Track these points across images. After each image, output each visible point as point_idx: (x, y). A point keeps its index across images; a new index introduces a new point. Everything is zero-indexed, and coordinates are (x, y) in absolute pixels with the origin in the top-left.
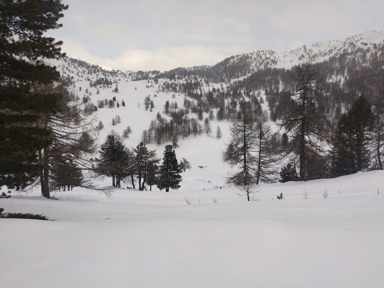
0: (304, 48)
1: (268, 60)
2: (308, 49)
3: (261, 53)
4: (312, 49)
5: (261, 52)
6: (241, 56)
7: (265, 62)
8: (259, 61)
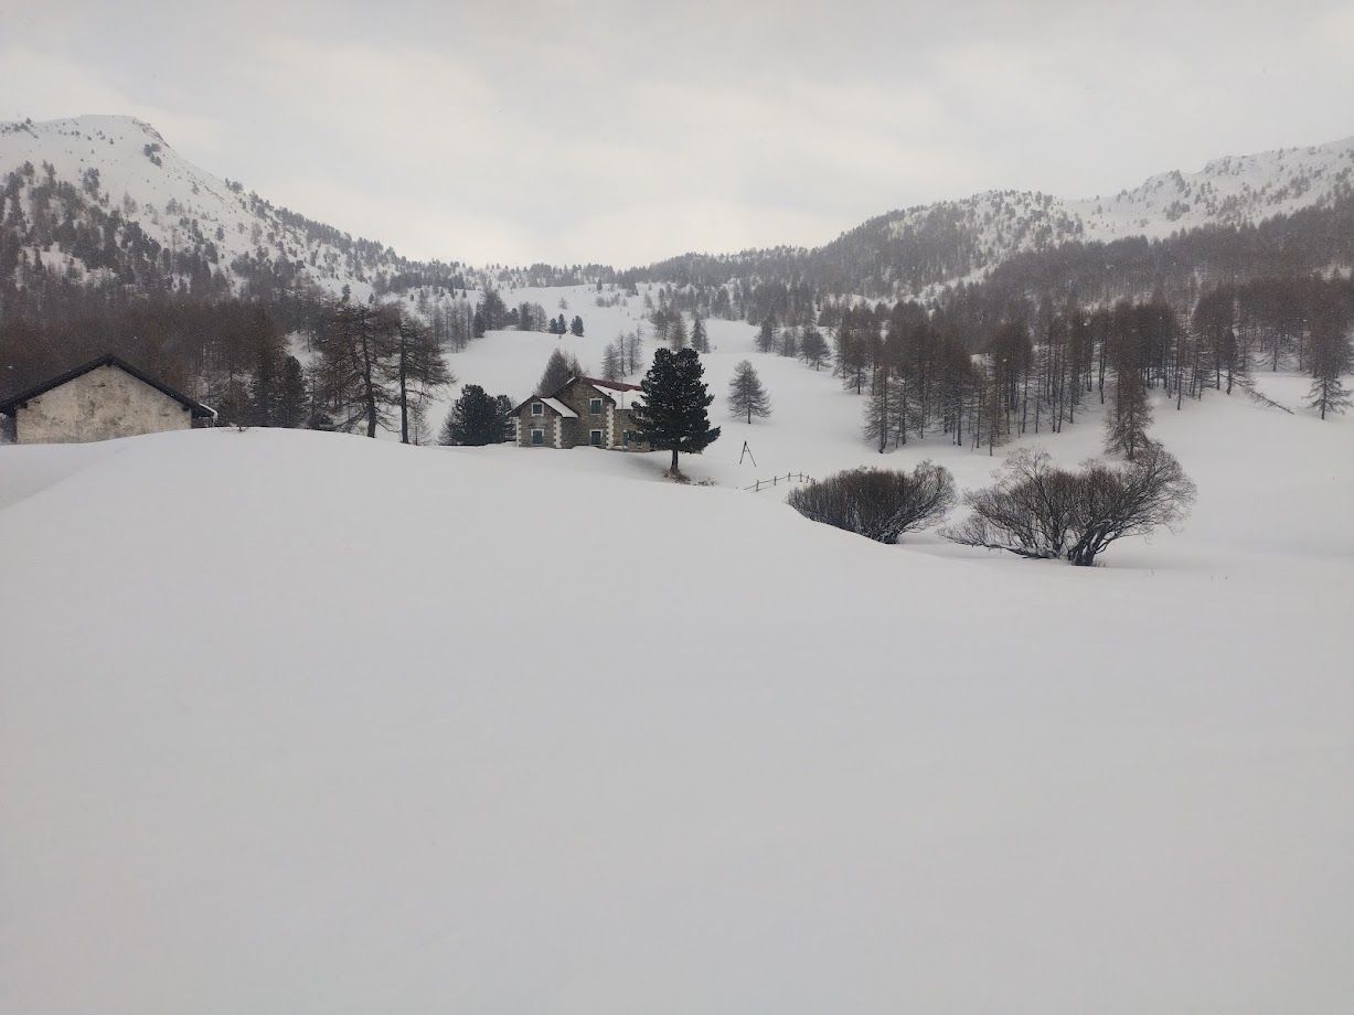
0: (1173, 182)
1: (1044, 222)
2: (1195, 185)
3: (1007, 199)
4: (1209, 184)
5: (1007, 194)
6: (928, 212)
7: (1036, 226)
8: (1006, 223)
